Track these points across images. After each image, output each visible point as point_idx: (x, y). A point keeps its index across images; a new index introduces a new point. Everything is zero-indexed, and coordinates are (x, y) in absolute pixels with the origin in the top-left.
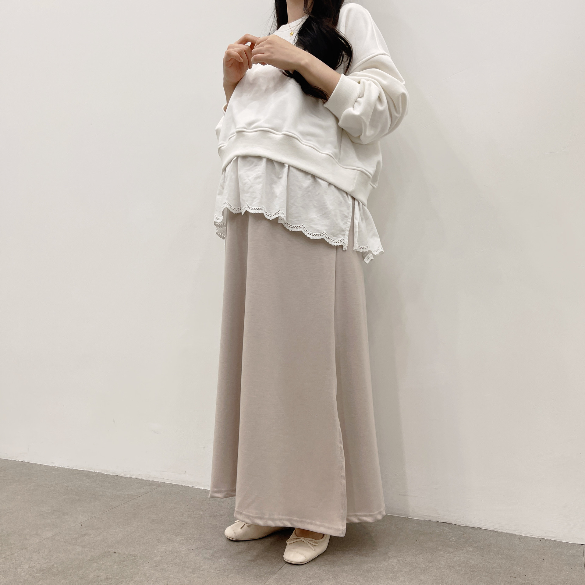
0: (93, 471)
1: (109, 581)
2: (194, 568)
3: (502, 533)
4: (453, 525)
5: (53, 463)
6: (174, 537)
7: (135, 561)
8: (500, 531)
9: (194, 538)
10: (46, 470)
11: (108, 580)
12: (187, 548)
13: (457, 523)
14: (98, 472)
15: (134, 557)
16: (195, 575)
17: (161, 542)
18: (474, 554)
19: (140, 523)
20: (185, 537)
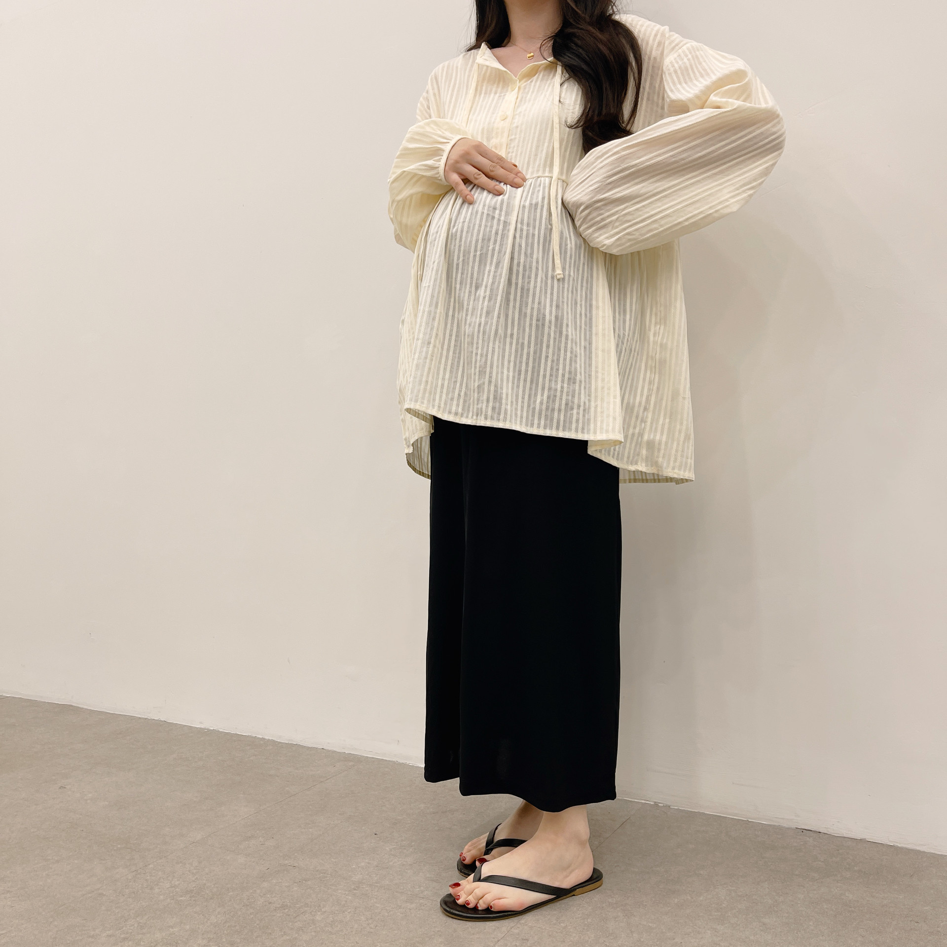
0: (261, 737)
1: (286, 910)
2: (411, 894)
3: (901, 848)
4: (821, 835)
5: (201, 723)
6: (382, 844)
7: (323, 879)
8: (899, 845)
9: (412, 847)
10: (191, 735)
11: (284, 909)
12: (400, 862)
13: (828, 831)
14: (267, 738)
15: (321, 875)
16: (413, 905)
17: (361, 852)
18: (854, 883)
19: (330, 820)
20: (398, 845)
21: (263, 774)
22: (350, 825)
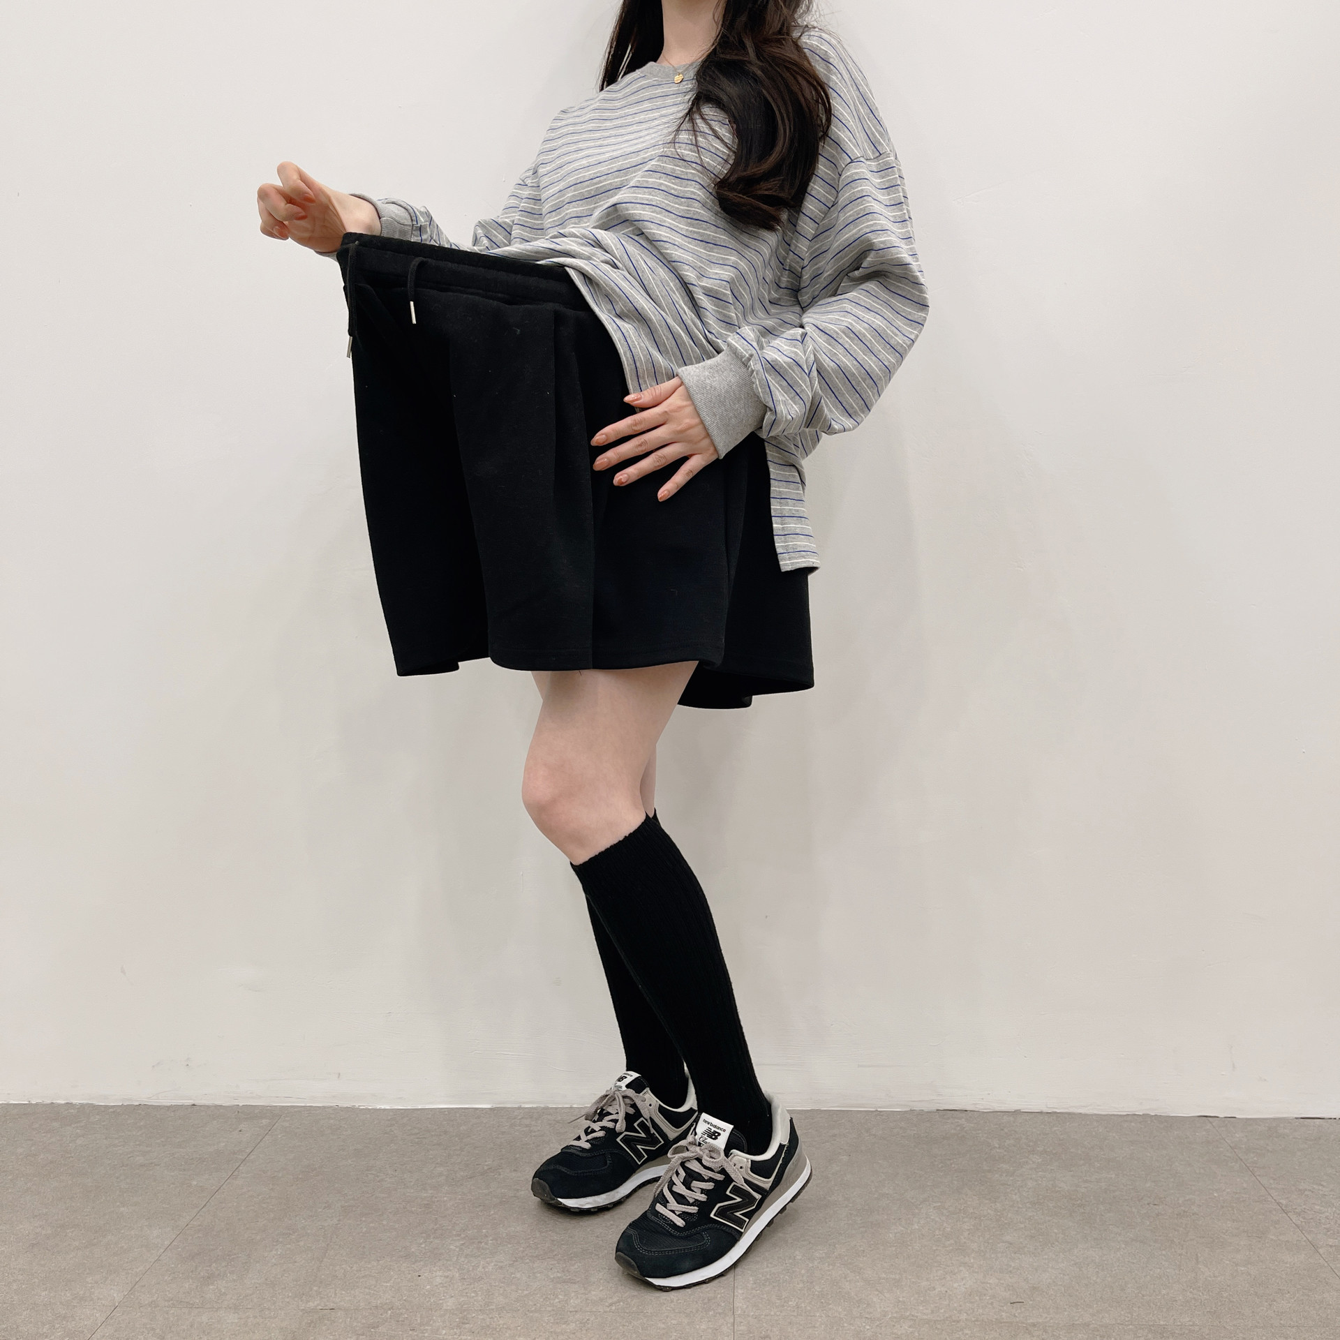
0: (63, 1102)
2: (553, 1310)
4: (970, 1114)
6: (437, 1241)
9: (487, 1236)
12: (493, 1264)
13: (976, 1107)
14: (74, 1102)
15: (390, 1312)
16: (572, 1326)
17: (416, 1261)
18: (1053, 1168)
19: (319, 1221)
20: (464, 1238)
21: (127, 1165)
22: (359, 1223)
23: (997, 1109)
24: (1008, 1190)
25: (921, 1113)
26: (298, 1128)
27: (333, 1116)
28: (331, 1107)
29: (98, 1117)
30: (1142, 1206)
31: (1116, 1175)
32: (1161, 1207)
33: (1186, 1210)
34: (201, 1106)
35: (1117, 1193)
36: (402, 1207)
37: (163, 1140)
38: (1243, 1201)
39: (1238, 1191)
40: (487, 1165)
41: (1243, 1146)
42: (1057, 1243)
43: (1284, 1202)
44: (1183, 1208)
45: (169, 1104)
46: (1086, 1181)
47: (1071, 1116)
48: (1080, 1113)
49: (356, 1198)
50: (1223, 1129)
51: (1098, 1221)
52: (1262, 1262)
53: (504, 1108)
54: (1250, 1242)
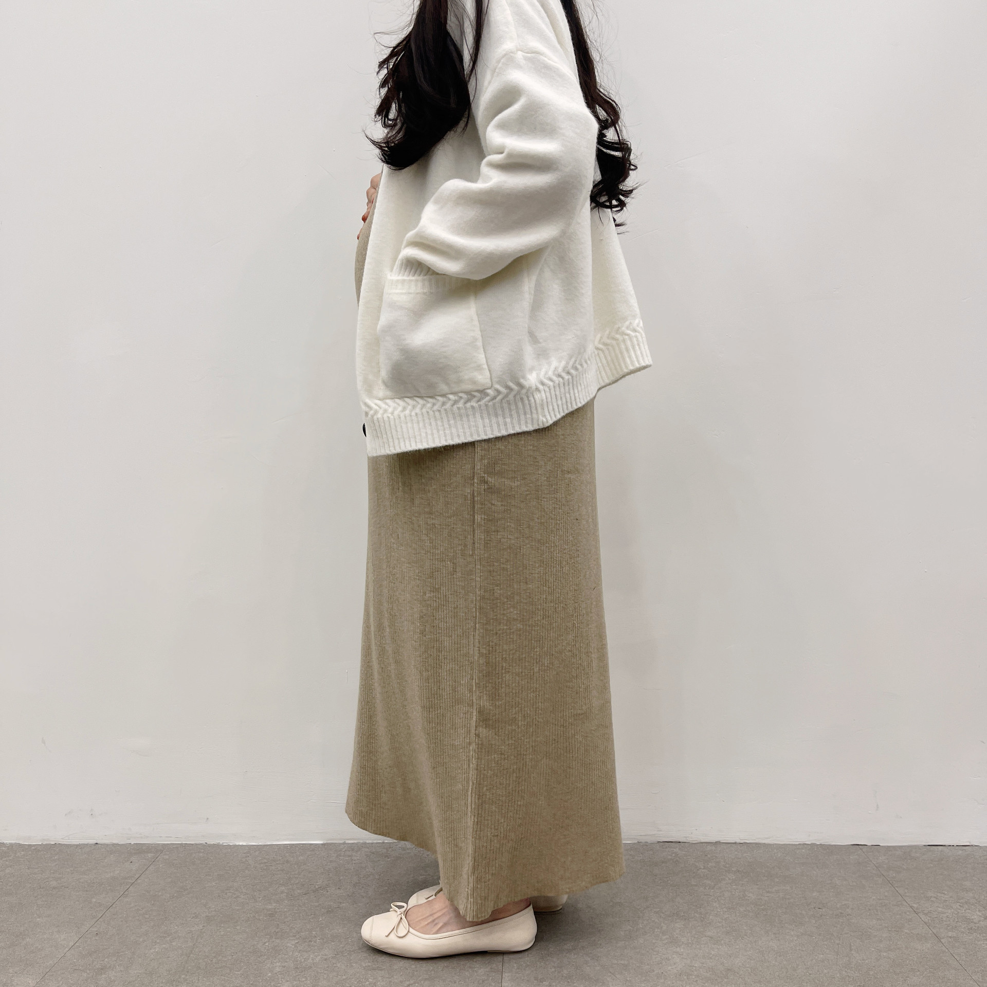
3: (751, 844)
4: (682, 844)
6: (278, 941)
8: (749, 842)
9: (316, 937)
12: (319, 957)
13: (688, 840)
17: (261, 956)
18: (743, 883)
19: (188, 927)
20: (299, 938)
21: (43, 888)
22: (218, 928)
23: (703, 841)
24: (710, 899)
25: (646, 844)
26: (175, 860)
27: (203, 851)
28: (201, 844)
29: (23, 853)
30: (809, 909)
31: (790, 887)
32: (824, 910)
33: (843, 912)
34: (102, 844)
35: (792, 900)
36: (252, 916)
37: (71, 869)
38: (885, 905)
39: (881, 898)
40: (318, 885)
41: (885, 866)
42: (746, 937)
43: (915, 905)
44: (840, 911)
45: (78, 843)
46: (768, 892)
47: (758, 845)
48: (764, 843)
49: (217, 910)
50: (870, 854)
51: (777, 920)
52: (898, 949)
53: (332, 843)
54: (890, 935)
